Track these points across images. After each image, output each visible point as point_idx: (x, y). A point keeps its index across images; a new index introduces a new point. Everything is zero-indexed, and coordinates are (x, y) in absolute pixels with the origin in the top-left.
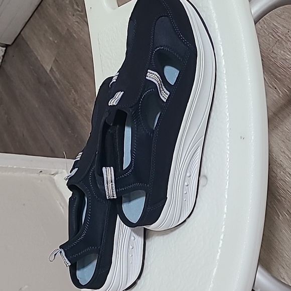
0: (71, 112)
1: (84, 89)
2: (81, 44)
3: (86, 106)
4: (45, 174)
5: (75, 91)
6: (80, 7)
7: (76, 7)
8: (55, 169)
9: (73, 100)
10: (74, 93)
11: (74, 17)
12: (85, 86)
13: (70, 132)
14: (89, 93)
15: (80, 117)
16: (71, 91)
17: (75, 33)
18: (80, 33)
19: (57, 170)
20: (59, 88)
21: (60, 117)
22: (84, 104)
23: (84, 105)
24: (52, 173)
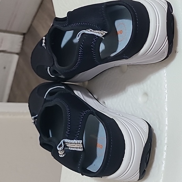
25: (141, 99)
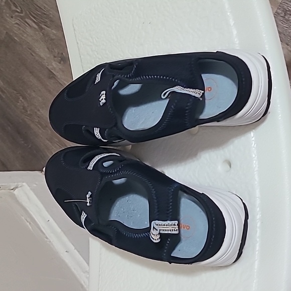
0: (21, 121)
1: (33, 94)
2: (25, 47)
3: (38, 112)
4: (4, 190)
5: (23, 98)
6: (19, 8)
7: (14, 8)
8: (15, 183)
9: (22, 108)
10: (23, 101)
11: (13, 19)
12: (34, 91)
13: (23, 142)
14: (40, 99)
15: (32, 126)
16: (19, 98)
17: (16, 36)
18: (23, 36)
19: (16, 184)
20: (4, 97)
21: (9, 128)
22: (36, 110)
23: (36, 112)
24: (12, 188)
25: (221, 168)
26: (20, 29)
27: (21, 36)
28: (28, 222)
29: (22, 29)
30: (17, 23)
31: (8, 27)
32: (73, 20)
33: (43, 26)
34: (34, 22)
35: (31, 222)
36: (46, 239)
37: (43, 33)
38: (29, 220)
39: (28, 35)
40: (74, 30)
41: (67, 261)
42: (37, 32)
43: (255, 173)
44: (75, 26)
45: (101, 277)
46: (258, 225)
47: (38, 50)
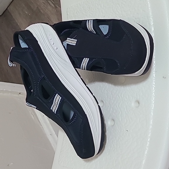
2: (46, 16)
4: (22, 95)
17: (42, 10)
25: (134, 104)
26: (44, 6)
27: (44, 10)
28: (32, 115)
29: (45, 6)
30: (43, 3)
31: (38, 4)
32: (67, 9)
33: (57, 6)
34: (53, 3)
35: (34, 115)
36: (40, 126)
37: (56, 10)
38: (33, 114)
39: (48, 10)
40: (67, 14)
41: (50, 140)
42: (53, 9)
43: (152, 110)
44: (68, 13)
45: (61, 153)
46: (149, 140)
47: (52, 19)
